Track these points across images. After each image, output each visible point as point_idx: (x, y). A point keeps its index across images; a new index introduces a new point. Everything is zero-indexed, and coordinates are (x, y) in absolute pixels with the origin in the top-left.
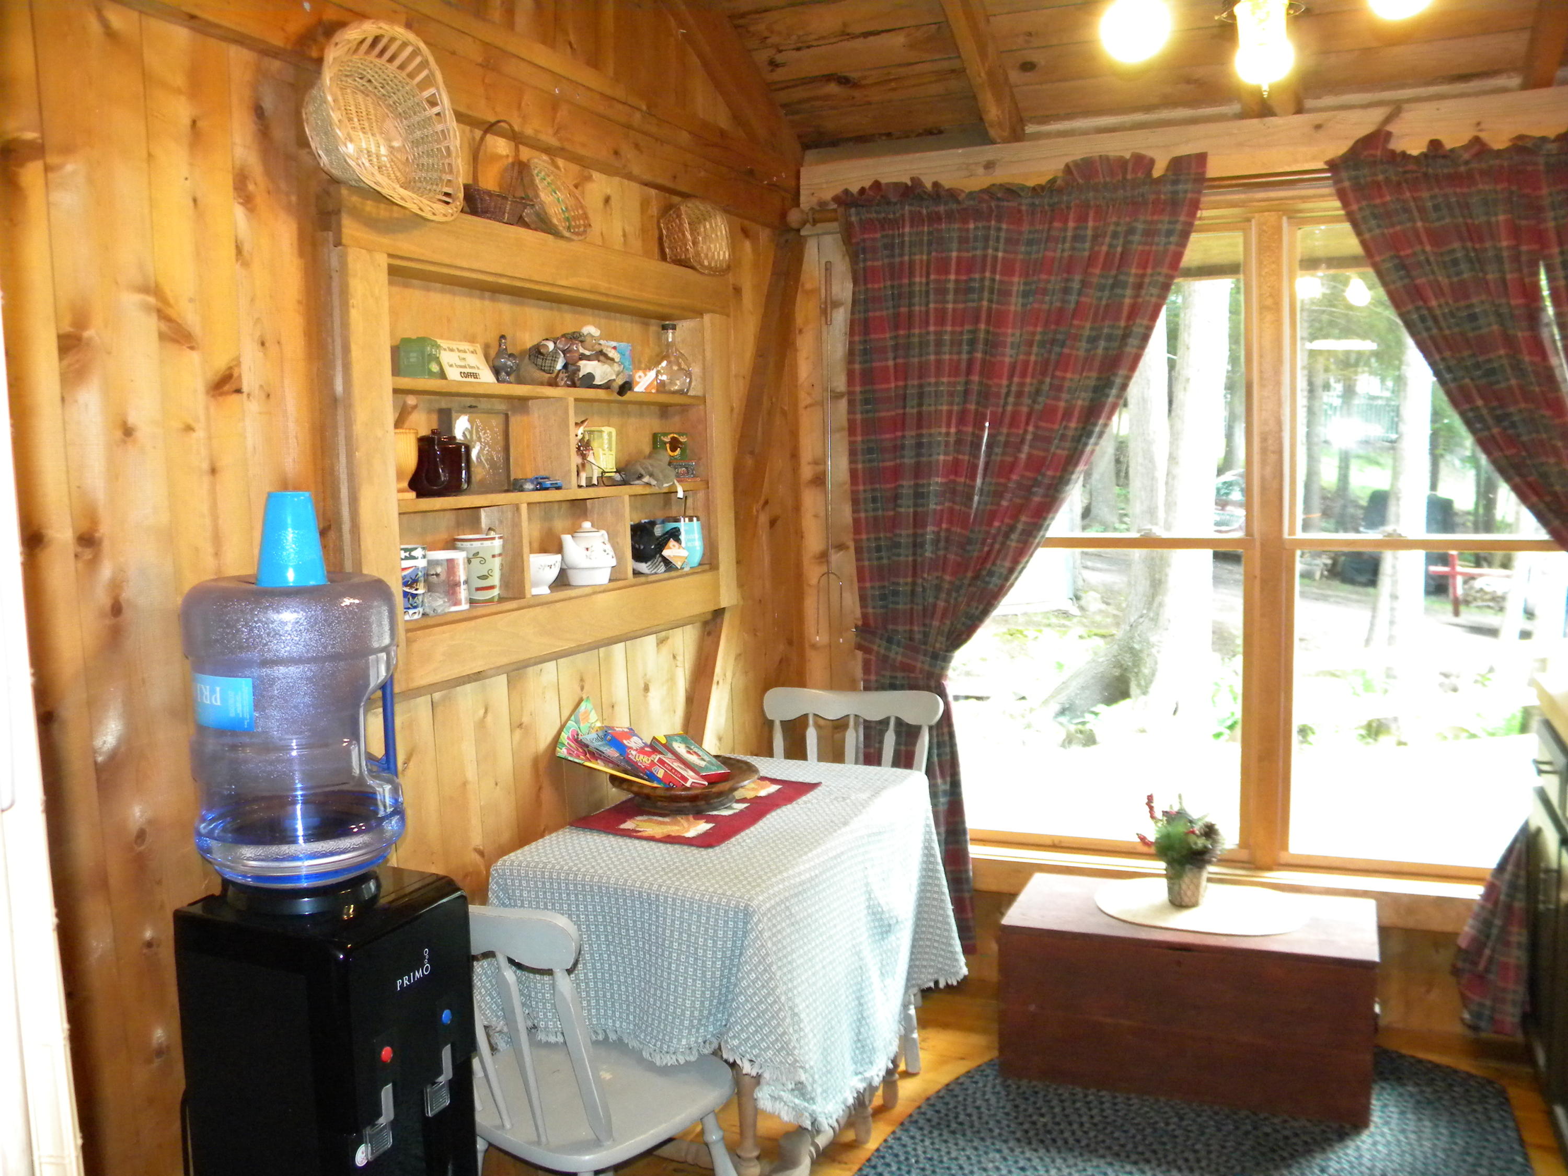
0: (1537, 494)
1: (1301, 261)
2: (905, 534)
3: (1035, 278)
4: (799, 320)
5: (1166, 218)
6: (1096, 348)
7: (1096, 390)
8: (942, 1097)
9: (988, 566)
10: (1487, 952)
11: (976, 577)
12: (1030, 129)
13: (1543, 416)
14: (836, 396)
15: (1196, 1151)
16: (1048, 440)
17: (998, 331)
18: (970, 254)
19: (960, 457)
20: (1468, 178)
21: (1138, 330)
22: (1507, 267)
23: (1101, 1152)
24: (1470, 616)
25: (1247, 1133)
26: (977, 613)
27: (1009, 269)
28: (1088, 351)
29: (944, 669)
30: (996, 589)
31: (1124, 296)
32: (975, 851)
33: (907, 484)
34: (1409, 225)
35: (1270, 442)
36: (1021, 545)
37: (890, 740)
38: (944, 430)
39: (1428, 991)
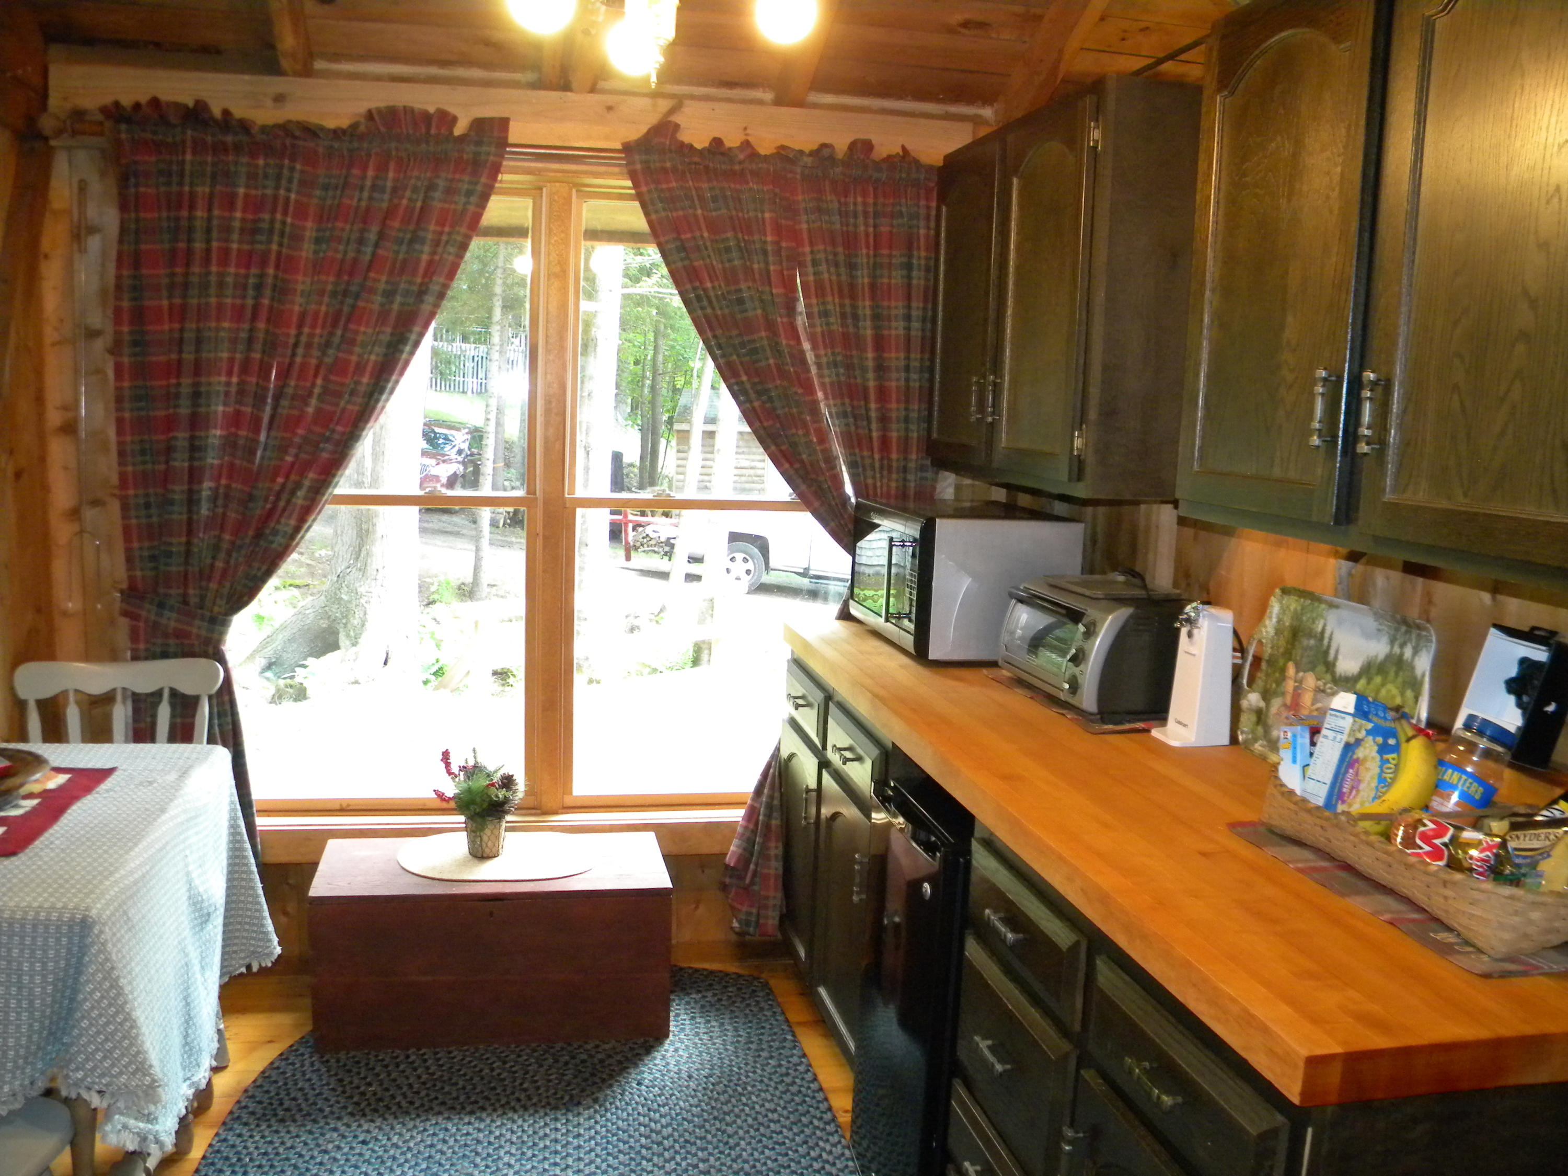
0: (788, 461)
1: (586, 232)
2: (178, 490)
3: (330, 225)
4: (45, 244)
5: (466, 178)
6: (392, 302)
7: (389, 345)
8: (261, 1086)
9: (272, 525)
10: (752, 867)
11: (259, 535)
12: (319, 65)
13: (796, 393)
14: (93, 334)
15: (525, 1090)
16: (339, 395)
17: (287, 277)
18: (260, 193)
19: (243, 409)
20: (738, 176)
21: (435, 288)
22: (771, 258)
23: (437, 1109)
24: (641, 560)
25: (566, 1063)
26: (259, 574)
27: (301, 212)
28: (382, 305)
29: (222, 634)
30: (280, 549)
31: (422, 252)
32: (262, 822)
33: (181, 436)
34: (691, 211)
35: (553, 405)
36: (308, 503)
37: (164, 714)
38: (223, 379)
39: (697, 907)
